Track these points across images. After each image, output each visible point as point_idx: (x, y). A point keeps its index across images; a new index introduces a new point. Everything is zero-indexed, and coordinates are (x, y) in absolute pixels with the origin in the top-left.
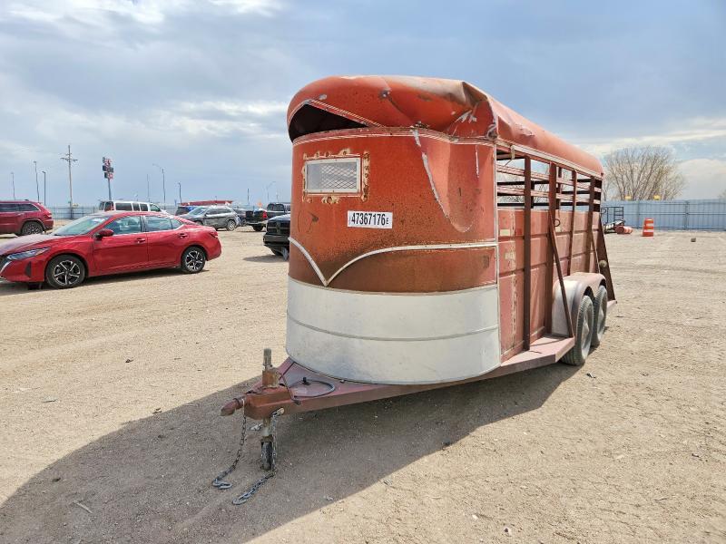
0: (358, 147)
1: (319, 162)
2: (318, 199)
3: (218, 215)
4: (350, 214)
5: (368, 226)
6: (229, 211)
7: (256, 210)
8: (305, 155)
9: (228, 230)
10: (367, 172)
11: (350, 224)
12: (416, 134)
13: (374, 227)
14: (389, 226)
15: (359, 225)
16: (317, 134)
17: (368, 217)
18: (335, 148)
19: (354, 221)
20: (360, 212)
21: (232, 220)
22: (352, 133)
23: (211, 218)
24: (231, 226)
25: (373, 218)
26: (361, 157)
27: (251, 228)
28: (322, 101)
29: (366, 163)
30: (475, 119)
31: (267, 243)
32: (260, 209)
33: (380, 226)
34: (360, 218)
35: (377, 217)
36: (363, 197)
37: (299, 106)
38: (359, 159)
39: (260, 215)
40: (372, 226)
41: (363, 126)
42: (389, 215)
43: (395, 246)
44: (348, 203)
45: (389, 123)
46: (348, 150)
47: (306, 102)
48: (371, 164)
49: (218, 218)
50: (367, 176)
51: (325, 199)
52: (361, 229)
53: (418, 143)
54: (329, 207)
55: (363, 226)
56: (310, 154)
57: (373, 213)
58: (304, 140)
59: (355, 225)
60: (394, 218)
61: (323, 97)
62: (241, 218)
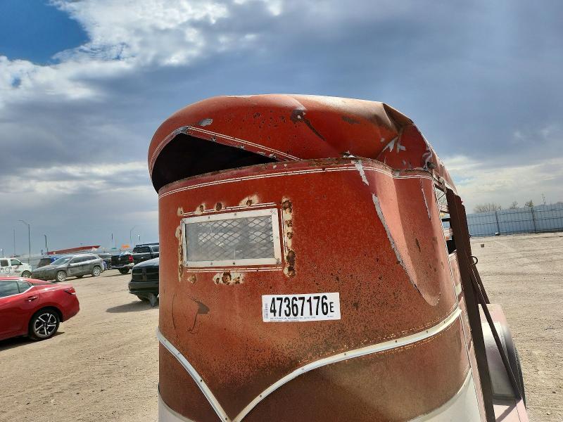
0: (271, 193)
1: (205, 219)
2: (206, 277)
3: (83, 263)
4: (267, 299)
5: (300, 319)
6: (94, 258)
7: (122, 254)
8: (180, 210)
9: (93, 276)
10: (289, 230)
11: (268, 317)
12: (359, 167)
13: (311, 319)
14: (336, 315)
15: (284, 319)
16: (199, 177)
17: (299, 303)
18: (231, 197)
19: (274, 311)
20: (284, 297)
21: (97, 266)
22: (259, 171)
23: (76, 266)
24: (96, 271)
25: (307, 305)
26: (278, 207)
27: (117, 272)
28: (207, 128)
29: (287, 216)
30: (403, 148)
31: (133, 291)
32: (126, 253)
33: (321, 317)
34: (284, 305)
35: (314, 302)
36: (286, 271)
37: (168, 139)
38: (276, 210)
39: (126, 259)
40: (306, 317)
41: (273, 160)
42: (334, 298)
43: (350, 348)
44: (260, 282)
45: (309, 155)
46: (255, 199)
47: (180, 130)
48: (295, 217)
49: (83, 265)
50: (291, 236)
51: (219, 276)
52: (287, 324)
53: (365, 180)
54: (226, 290)
55: (292, 318)
56: (190, 209)
57: (307, 296)
58: (178, 187)
59: (277, 319)
60: (342, 301)
61: (208, 122)
62: (107, 262)
